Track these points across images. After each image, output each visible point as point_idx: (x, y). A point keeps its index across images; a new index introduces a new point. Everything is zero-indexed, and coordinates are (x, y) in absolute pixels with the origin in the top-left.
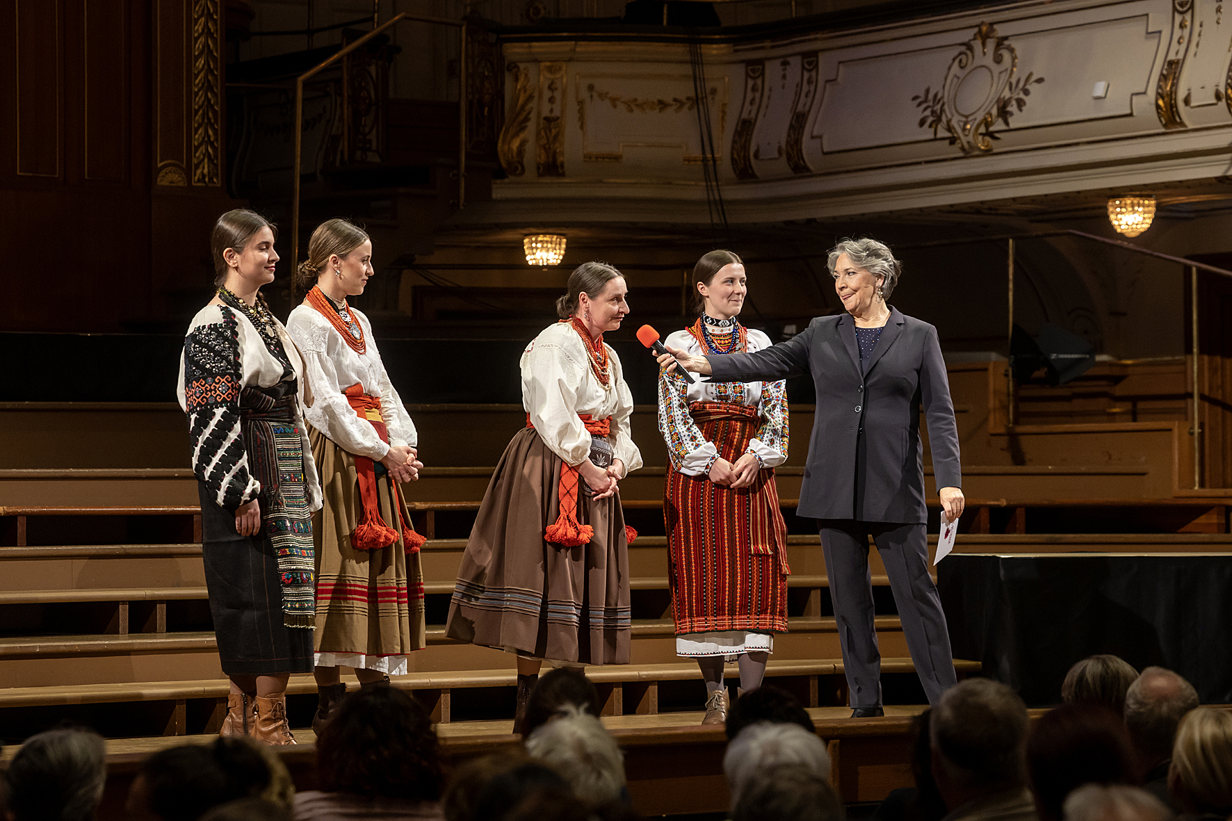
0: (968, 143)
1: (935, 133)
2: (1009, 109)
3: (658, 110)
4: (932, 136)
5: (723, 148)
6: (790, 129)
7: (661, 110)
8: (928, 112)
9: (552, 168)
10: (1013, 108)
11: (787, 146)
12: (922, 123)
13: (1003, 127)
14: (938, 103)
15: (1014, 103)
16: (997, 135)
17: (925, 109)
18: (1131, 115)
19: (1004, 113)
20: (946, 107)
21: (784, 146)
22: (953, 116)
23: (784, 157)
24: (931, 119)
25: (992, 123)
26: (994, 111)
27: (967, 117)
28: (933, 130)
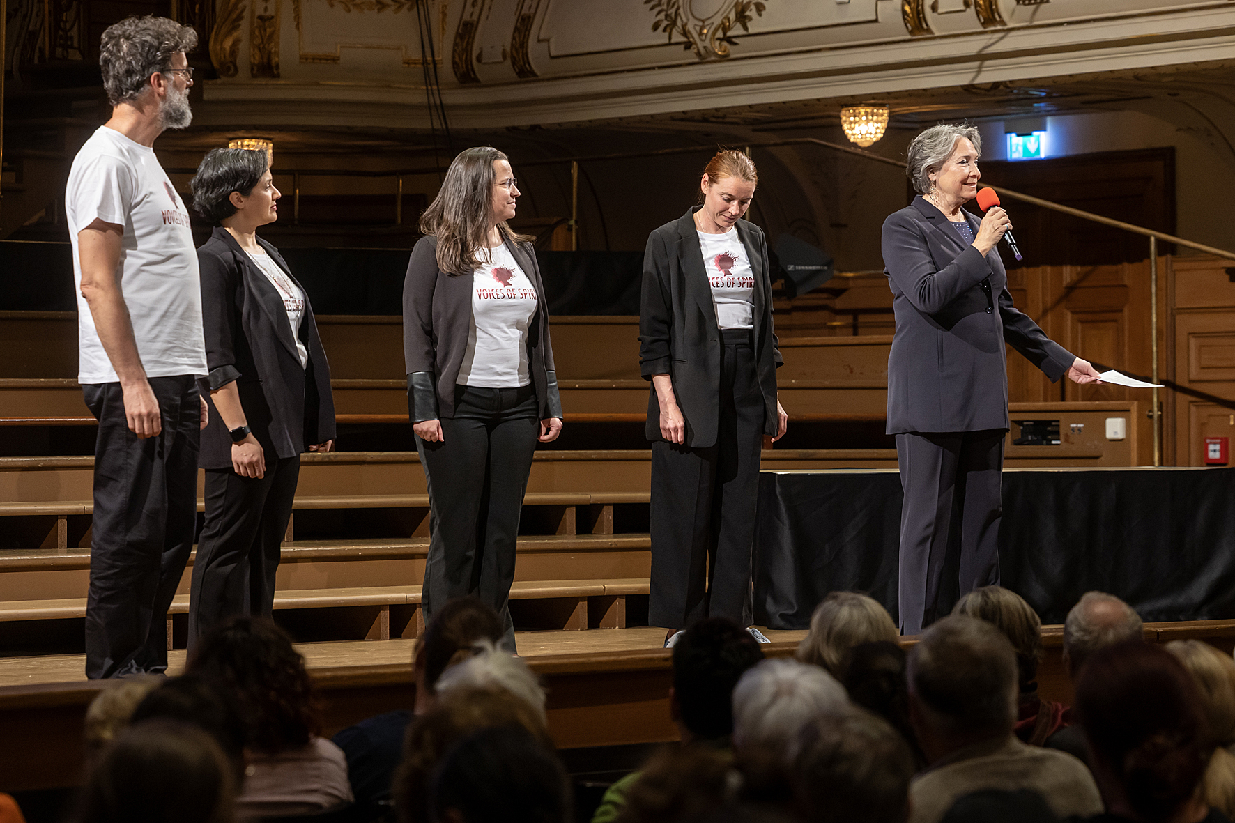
0: (705, 47)
1: (670, 38)
2: (748, 13)
3: (376, 11)
4: (666, 41)
5: (444, 51)
6: (514, 32)
7: (379, 10)
8: (662, 16)
9: (267, 69)
10: (752, 12)
11: (511, 50)
12: (656, 27)
13: (742, 32)
14: (673, 6)
15: (753, 7)
16: (734, 40)
17: (659, 13)
18: (876, 21)
19: (742, 18)
20: (681, 11)
21: (508, 49)
22: (688, 20)
23: (509, 61)
24: (665, 23)
25: (730, 28)
26: (732, 16)
27: (703, 21)
28: (667, 34)
